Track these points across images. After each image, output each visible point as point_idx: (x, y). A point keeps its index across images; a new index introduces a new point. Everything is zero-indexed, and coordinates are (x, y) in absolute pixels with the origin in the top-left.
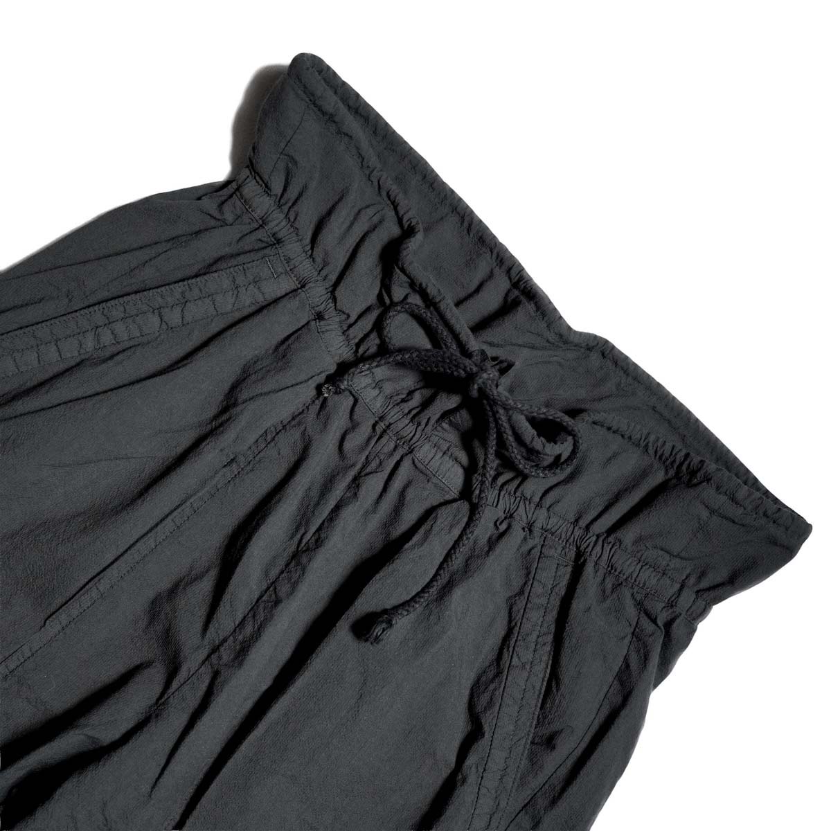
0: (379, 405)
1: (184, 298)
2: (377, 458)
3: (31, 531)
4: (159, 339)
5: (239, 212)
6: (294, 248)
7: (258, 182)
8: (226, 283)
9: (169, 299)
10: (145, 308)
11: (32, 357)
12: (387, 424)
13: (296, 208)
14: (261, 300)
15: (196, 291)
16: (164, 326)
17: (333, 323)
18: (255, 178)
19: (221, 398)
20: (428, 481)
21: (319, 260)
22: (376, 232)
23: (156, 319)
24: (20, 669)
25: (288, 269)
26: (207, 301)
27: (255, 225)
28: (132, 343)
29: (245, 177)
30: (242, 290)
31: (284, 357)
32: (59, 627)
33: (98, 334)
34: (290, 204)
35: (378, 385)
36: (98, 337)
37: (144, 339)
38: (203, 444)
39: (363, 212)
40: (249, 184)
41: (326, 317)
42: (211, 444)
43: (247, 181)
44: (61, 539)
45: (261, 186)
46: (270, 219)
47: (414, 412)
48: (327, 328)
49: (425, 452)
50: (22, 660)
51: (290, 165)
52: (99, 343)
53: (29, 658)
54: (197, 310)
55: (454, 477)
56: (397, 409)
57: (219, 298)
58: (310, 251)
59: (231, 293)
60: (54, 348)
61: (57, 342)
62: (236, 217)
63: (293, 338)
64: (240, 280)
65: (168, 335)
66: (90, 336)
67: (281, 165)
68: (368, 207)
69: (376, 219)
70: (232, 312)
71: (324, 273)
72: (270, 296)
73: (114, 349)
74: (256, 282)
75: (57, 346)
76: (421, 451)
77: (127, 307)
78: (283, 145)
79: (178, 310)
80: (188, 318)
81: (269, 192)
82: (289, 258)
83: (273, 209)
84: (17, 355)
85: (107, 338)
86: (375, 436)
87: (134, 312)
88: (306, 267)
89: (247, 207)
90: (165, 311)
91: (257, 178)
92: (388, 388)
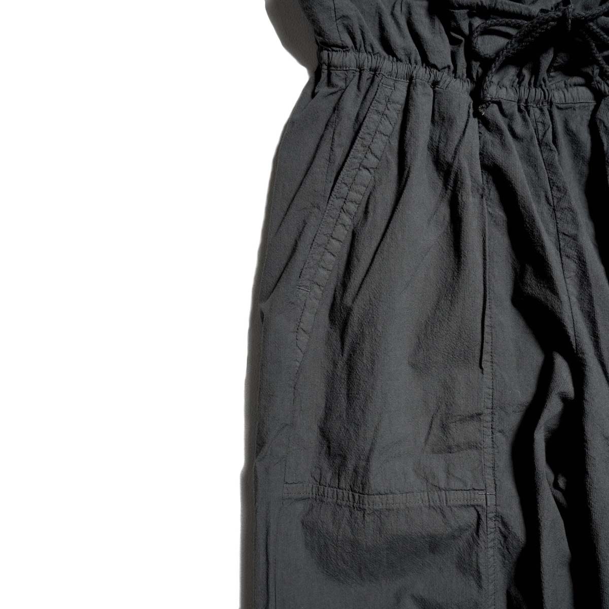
0: (513, 94)
1: (366, 147)
2: (538, 123)
3: (425, 335)
4: (376, 180)
5: (343, 76)
6: (387, 64)
7: (337, 51)
8: (376, 117)
9: (360, 155)
10: (354, 172)
11: (328, 257)
12: (524, 101)
13: (367, 43)
14: (400, 107)
15: (368, 137)
16: (372, 171)
17: (446, 78)
18: (333, 50)
19: (436, 174)
20: (574, 109)
21: (403, 57)
22: (413, 14)
23: (365, 172)
24: (495, 402)
25: (395, 79)
26: (378, 135)
27: (357, 74)
28: (366, 197)
29: (327, 56)
30: (387, 112)
31: (443, 119)
32: (489, 364)
33: (347, 211)
34: (363, 44)
35: (500, 85)
36: (348, 212)
37: (370, 187)
38: (460, 199)
39: (395, 12)
40: (333, 56)
41: (439, 79)
42: (463, 194)
43: (330, 56)
44: (446, 320)
45: (340, 51)
46: (361, 62)
47: (532, 81)
48: (447, 83)
49: (557, 97)
50: (491, 397)
51: (345, 22)
52: (350, 214)
53: (493, 392)
54: (379, 145)
55: (585, 94)
56: (522, 89)
57: (381, 128)
58: (395, 58)
59: (383, 119)
60: (334, 241)
61: (332, 236)
62: (344, 81)
63: (436, 107)
64: (381, 108)
65: (378, 173)
66: (344, 216)
67: (341, 28)
68: (394, 7)
69: (404, 9)
70: (394, 128)
71: (413, 61)
72: (402, 100)
73: (362, 209)
74: (389, 100)
75: (334, 239)
76: (556, 98)
77: (346, 182)
78: (333, 15)
79: (370, 156)
80: (379, 154)
81: (347, 49)
82: (389, 72)
83: (357, 56)
84: (322, 263)
85: (352, 207)
86: (525, 113)
87: (351, 180)
88: (402, 68)
89: (344, 69)
90: (365, 163)
91: (334, 48)
92: (507, 82)
